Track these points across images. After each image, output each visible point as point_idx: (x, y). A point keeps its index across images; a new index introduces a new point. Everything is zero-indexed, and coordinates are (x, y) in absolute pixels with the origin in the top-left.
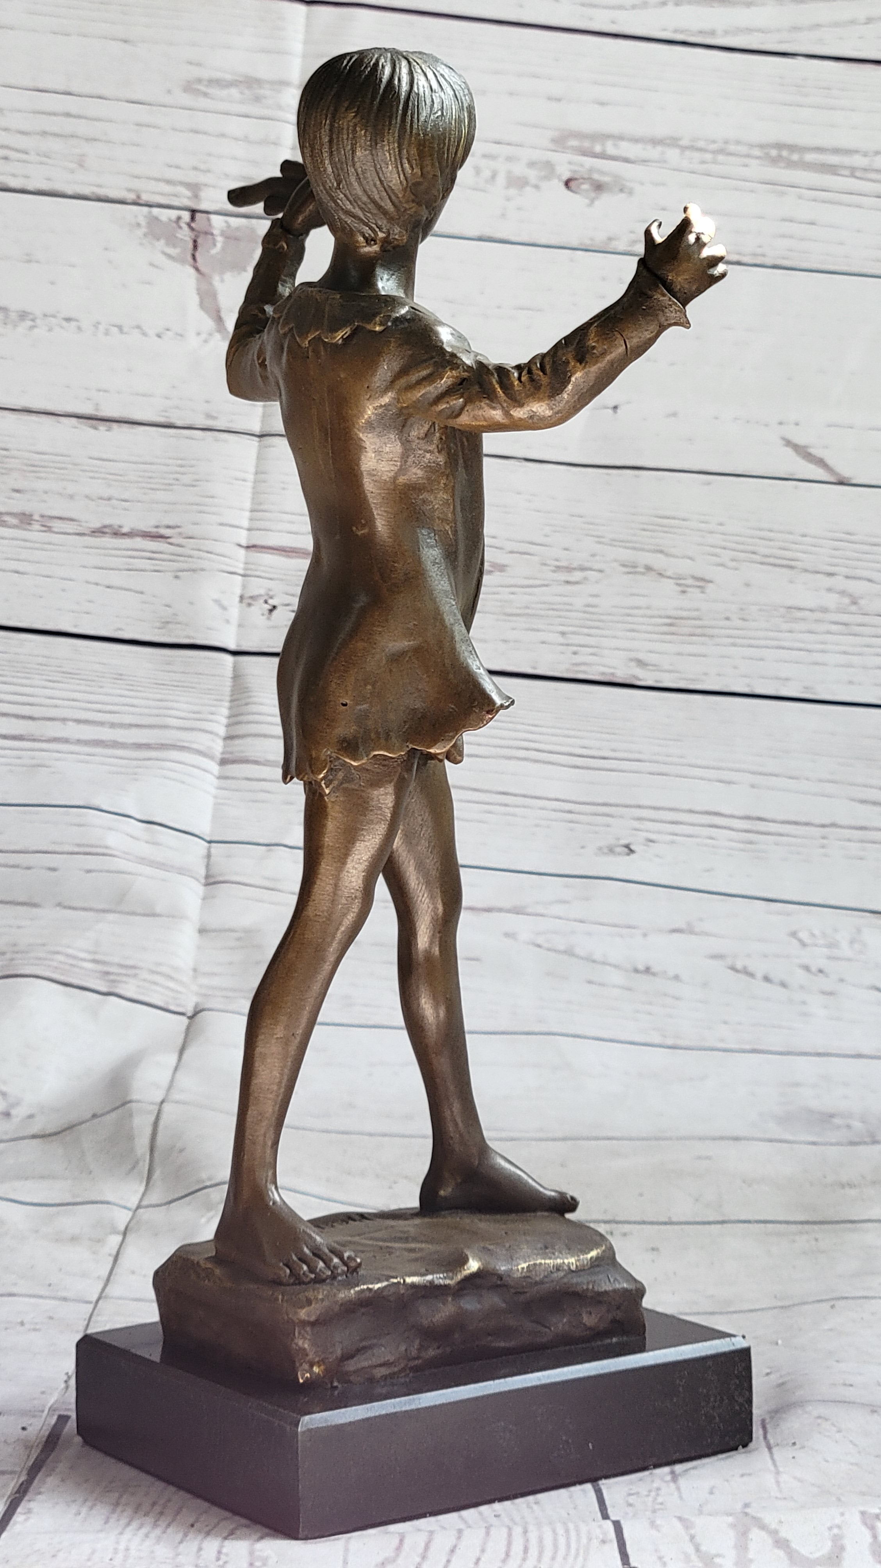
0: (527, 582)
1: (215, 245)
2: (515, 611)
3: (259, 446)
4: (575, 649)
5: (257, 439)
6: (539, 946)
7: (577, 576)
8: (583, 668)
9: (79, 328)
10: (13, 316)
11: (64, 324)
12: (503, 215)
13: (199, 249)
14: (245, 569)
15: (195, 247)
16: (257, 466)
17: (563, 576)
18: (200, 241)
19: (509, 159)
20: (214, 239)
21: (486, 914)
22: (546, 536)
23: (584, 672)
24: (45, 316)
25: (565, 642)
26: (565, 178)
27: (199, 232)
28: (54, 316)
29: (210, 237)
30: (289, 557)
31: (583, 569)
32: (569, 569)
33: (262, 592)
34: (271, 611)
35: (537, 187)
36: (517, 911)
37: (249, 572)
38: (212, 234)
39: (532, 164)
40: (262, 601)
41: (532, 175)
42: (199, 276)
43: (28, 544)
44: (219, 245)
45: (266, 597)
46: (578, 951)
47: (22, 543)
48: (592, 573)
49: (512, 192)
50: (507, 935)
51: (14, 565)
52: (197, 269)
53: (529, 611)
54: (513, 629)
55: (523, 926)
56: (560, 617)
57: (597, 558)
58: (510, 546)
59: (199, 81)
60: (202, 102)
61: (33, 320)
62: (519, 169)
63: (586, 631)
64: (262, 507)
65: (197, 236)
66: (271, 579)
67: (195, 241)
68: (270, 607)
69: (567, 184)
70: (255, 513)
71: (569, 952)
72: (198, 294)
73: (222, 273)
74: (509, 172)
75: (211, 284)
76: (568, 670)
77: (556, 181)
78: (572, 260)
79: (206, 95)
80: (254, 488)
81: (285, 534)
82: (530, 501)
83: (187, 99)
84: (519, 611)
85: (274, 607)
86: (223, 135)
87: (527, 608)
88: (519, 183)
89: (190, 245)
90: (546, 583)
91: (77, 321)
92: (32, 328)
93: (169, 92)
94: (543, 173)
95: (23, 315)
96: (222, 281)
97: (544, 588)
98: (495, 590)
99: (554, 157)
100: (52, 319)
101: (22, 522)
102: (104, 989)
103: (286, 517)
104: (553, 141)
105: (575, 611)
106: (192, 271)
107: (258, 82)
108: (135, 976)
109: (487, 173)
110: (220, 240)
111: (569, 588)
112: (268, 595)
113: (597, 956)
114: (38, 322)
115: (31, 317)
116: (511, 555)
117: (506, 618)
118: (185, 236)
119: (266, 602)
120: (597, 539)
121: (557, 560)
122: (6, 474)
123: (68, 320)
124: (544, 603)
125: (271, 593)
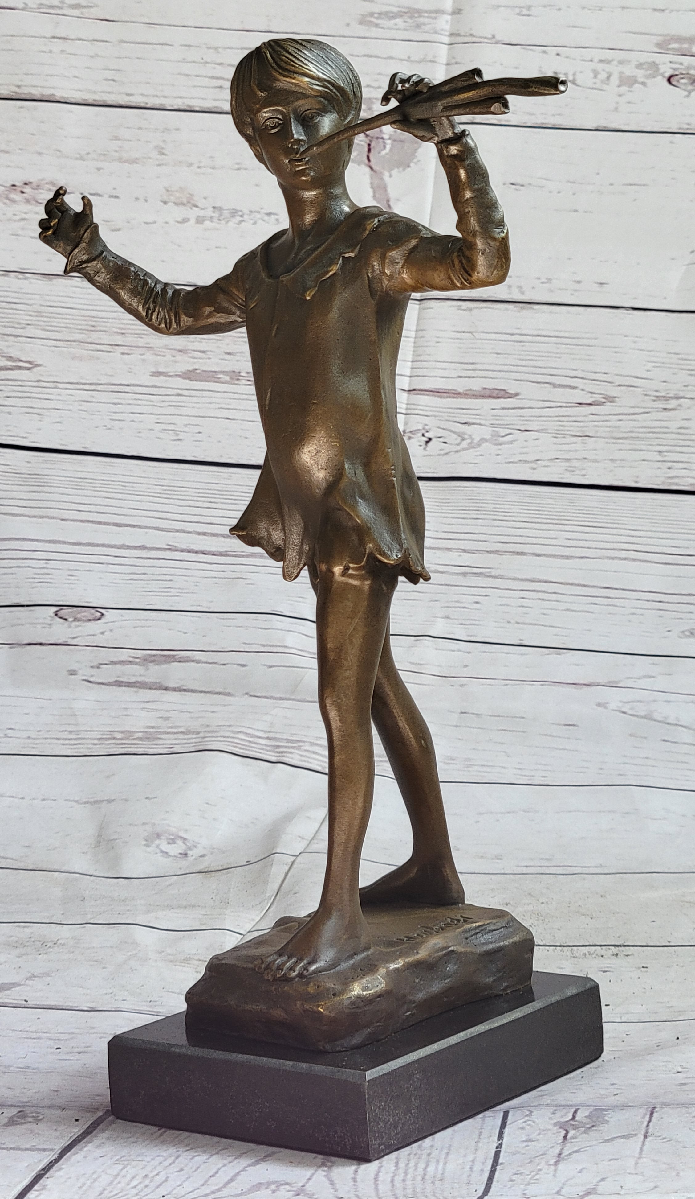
0: (632, 411)
1: (385, 147)
2: (621, 435)
3: (420, 308)
4: (670, 464)
5: (418, 302)
6: (624, 713)
7: (673, 404)
8: (676, 480)
9: (277, 220)
10: (226, 213)
11: (266, 218)
12: (616, 109)
13: (372, 151)
14: (407, 409)
15: (369, 150)
16: (417, 325)
17: (661, 405)
18: (373, 145)
19: (621, 62)
20: (384, 143)
21: (586, 688)
22: (648, 371)
23: (677, 484)
24: (251, 212)
25: (661, 459)
26: (667, 75)
27: (372, 137)
28: (258, 212)
29: (381, 140)
30: (441, 397)
31: (678, 398)
32: (666, 399)
33: (420, 427)
34: (427, 442)
35: (644, 84)
36: (611, 685)
37: (409, 412)
38: (382, 138)
39: (639, 66)
40: (420, 434)
41: (640, 74)
42: (372, 173)
43: (236, 396)
44: (388, 147)
45: (423, 431)
46: (656, 716)
47: (231, 395)
48: (686, 400)
49: (624, 89)
50: (599, 705)
51: (226, 413)
52: (371, 168)
53: (633, 435)
54: (620, 450)
55: (614, 697)
56: (657, 438)
57: (689, 388)
58: (619, 380)
59: (372, 14)
60: (374, 32)
61: (241, 216)
62: (629, 71)
63: (678, 449)
64: (422, 358)
65: (371, 141)
66: (427, 416)
67: (369, 145)
68: (427, 440)
69: (669, 80)
70: (415, 363)
71: (648, 717)
72: (372, 187)
73: (390, 170)
74: (621, 73)
75: (382, 179)
76: (663, 483)
77: (660, 77)
78: (672, 142)
79: (377, 25)
80: (415, 343)
81: (439, 379)
82: (635, 342)
83: (362, 30)
84: (625, 435)
85: (430, 439)
86: (391, 58)
87: (631, 432)
88: (629, 82)
89: (366, 149)
90: (647, 410)
91: (276, 214)
92: (240, 222)
93: (348, 25)
94: (649, 72)
95: (234, 213)
96: (391, 176)
97: (646, 415)
98: (607, 418)
99: (659, 58)
100: (257, 214)
101: (232, 379)
102: (273, 759)
103: (439, 365)
104: (658, 45)
105: (672, 433)
106: (368, 170)
107: (419, 12)
108: (299, 748)
109: (603, 76)
110: (389, 142)
111: (666, 413)
112: (424, 429)
113: (671, 720)
114: (245, 217)
115: (240, 213)
116: (619, 388)
117: (614, 441)
118: (361, 141)
119: (423, 435)
120: (689, 372)
121: (656, 391)
122: (220, 340)
123: (269, 214)
124: (645, 427)
125: (427, 427)
